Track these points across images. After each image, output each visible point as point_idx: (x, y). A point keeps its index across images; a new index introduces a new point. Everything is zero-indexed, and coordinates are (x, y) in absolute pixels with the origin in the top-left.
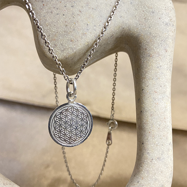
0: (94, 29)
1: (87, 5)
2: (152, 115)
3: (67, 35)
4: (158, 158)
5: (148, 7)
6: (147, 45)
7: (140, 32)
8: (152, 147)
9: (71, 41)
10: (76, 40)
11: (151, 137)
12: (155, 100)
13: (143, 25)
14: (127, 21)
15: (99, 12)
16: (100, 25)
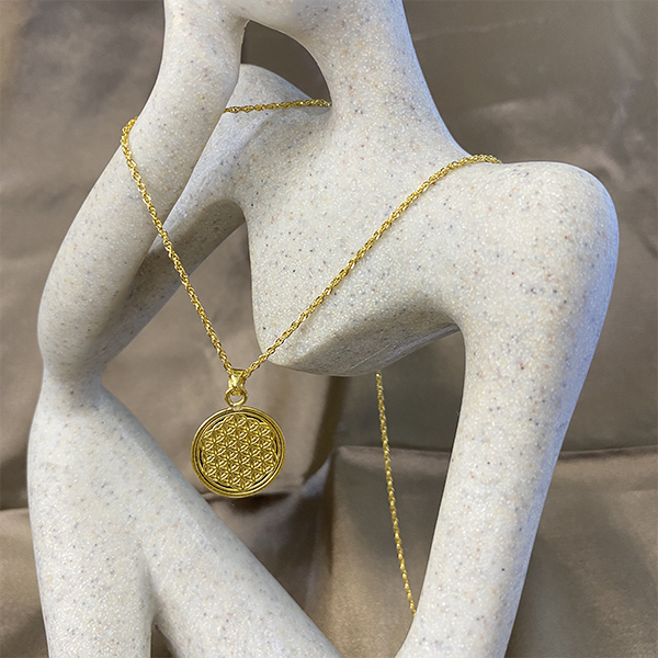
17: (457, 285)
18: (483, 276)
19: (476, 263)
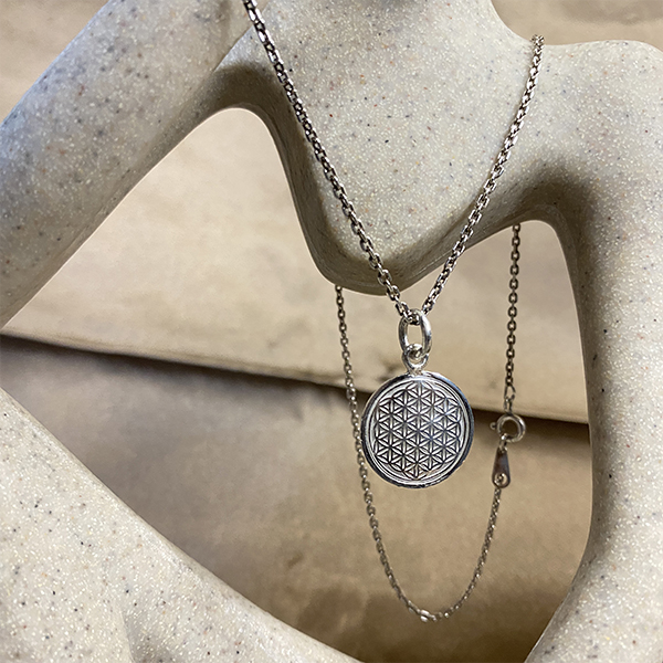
0: (467, 175)
1: (447, 110)
2: (632, 398)
3: (398, 196)
4: (654, 514)
5: (613, 102)
6: (613, 207)
7: (591, 173)
8: (637, 484)
9: (410, 211)
10: (423, 208)
11: (632, 457)
12: (640, 358)
13: (599, 152)
14: (556, 145)
15: (479, 125)
16: (482, 163)
17: (584, 149)
19: (603, 125)
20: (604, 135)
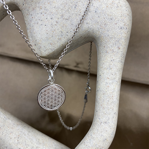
17: (99, 28)
18: (107, 25)
19: (105, 21)
20: (105, 24)
